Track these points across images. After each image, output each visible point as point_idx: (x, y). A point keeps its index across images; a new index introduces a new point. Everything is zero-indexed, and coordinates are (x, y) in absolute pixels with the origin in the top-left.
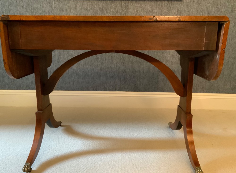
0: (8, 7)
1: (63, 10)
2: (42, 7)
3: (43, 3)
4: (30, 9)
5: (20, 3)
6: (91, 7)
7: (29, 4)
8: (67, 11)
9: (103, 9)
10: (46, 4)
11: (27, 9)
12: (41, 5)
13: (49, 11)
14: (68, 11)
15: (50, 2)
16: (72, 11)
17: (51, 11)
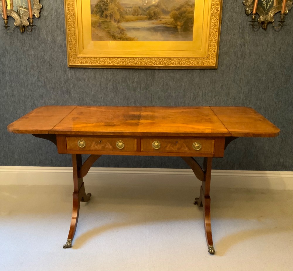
0: (17, 75)
1: (80, 80)
2: (56, 76)
3: (57, 72)
4: (43, 78)
5: (30, 71)
6: (112, 76)
7: (41, 73)
8: (84, 81)
9: (125, 79)
10: (61, 73)
11: (38, 78)
12: (55, 73)
13: (64, 81)
14: (87, 81)
15: (65, 70)
16: (90, 80)
17: (67, 81)
